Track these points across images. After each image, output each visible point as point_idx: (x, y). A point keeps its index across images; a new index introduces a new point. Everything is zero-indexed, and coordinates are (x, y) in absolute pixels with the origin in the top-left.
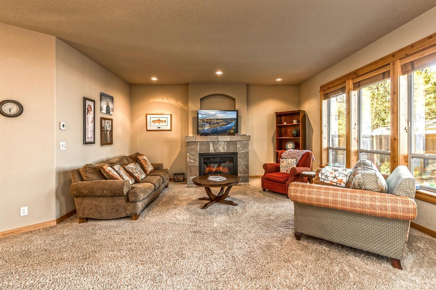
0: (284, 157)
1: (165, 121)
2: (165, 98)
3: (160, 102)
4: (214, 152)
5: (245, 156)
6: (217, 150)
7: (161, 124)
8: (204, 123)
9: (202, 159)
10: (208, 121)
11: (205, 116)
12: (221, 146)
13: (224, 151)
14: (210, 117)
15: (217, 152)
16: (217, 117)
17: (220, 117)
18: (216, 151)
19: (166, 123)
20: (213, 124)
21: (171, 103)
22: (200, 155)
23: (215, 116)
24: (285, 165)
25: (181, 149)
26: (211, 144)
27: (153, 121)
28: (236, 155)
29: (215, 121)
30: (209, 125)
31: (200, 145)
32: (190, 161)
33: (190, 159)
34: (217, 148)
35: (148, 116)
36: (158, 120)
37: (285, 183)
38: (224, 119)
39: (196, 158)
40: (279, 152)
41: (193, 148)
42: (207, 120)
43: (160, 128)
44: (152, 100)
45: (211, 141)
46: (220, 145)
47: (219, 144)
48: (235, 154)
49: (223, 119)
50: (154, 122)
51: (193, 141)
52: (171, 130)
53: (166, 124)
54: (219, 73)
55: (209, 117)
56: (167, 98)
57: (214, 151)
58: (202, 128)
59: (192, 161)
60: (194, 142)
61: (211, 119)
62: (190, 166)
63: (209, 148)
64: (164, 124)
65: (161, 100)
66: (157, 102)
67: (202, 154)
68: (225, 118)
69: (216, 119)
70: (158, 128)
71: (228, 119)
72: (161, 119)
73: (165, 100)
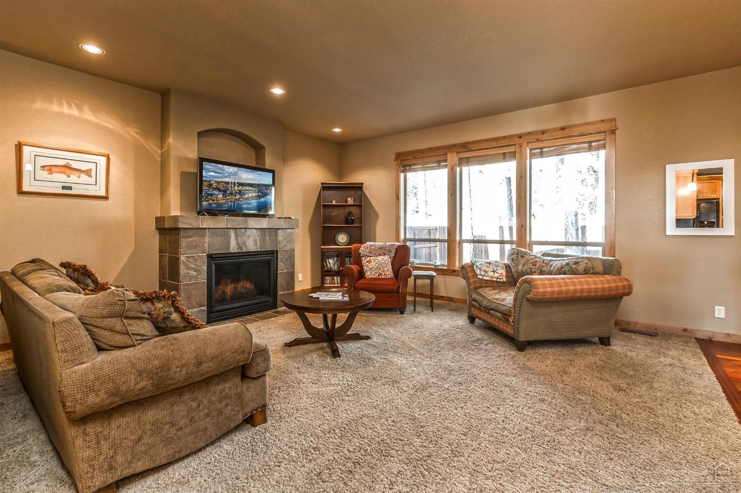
0: (365, 255)
1: (88, 173)
2: (86, 109)
3: (70, 117)
4: (237, 251)
5: (289, 257)
6: (244, 247)
7: (73, 178)
8: (211, 190)
9: (214, 266)
10: (220, 186)
11: (213, 174)
12: (251, 239)
13: (256, 247)
14: (226, 177)
15: (244, 250)
16: (241, 178)
17: (247, 179)
18: (241, 248)
19: (90, 176)
20: (231, 193)
21: (108, 127)
22: (210, 257)
23: (236, 177)
24: (375, 266)
25: (136, 246)
26: (232, 234)
27: (43, 167)
28: (275, 255)
29: (236, 188)
30: (223, 195)
31: (210, 237)
32: (188, 273)
33: (189, 268)
34: (244, 243)
35: (26, 150)
36: (63, 166)
37: (398, 292)
38: (255, 184)
39: (201, 266)
40: (351, 248)
41: (194, 244)
42: (218, 183)
43: (70, 188)
44: (38, 105)
45: (233, 228)
46: (249, 236)
47: (248, 233)
48: (273, 254)
49: (253, 184)
50: (50, 170)
51: (197, 227)
52: (106, 198)
53: (92, 180)
54: (278, 91)
55: (222, 178)
56: (94, 111)
57: (238, 249)
58: (208, 201)
59: (193, 273)
60: (198, 229)
61: (227, 183)
62: (187, 285)
63: (229, 243)
64: (84, 178)
65: (75, 112)
66: (61, 115)
67: (213, 256)
68: (258, 183)
69: (238, 183)
70: (64, 188)
71: (263, 185)
72: (74, 165)
73: (88, 115)
